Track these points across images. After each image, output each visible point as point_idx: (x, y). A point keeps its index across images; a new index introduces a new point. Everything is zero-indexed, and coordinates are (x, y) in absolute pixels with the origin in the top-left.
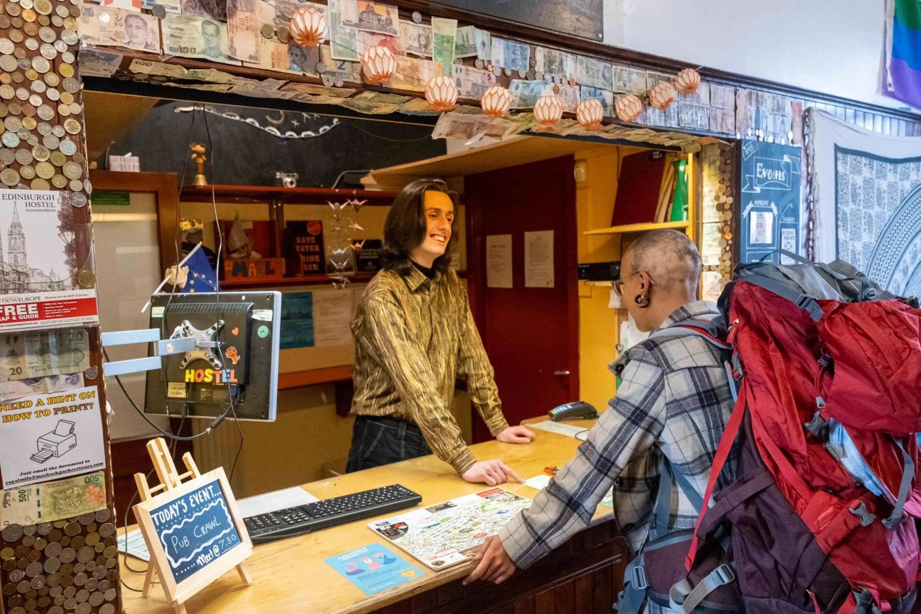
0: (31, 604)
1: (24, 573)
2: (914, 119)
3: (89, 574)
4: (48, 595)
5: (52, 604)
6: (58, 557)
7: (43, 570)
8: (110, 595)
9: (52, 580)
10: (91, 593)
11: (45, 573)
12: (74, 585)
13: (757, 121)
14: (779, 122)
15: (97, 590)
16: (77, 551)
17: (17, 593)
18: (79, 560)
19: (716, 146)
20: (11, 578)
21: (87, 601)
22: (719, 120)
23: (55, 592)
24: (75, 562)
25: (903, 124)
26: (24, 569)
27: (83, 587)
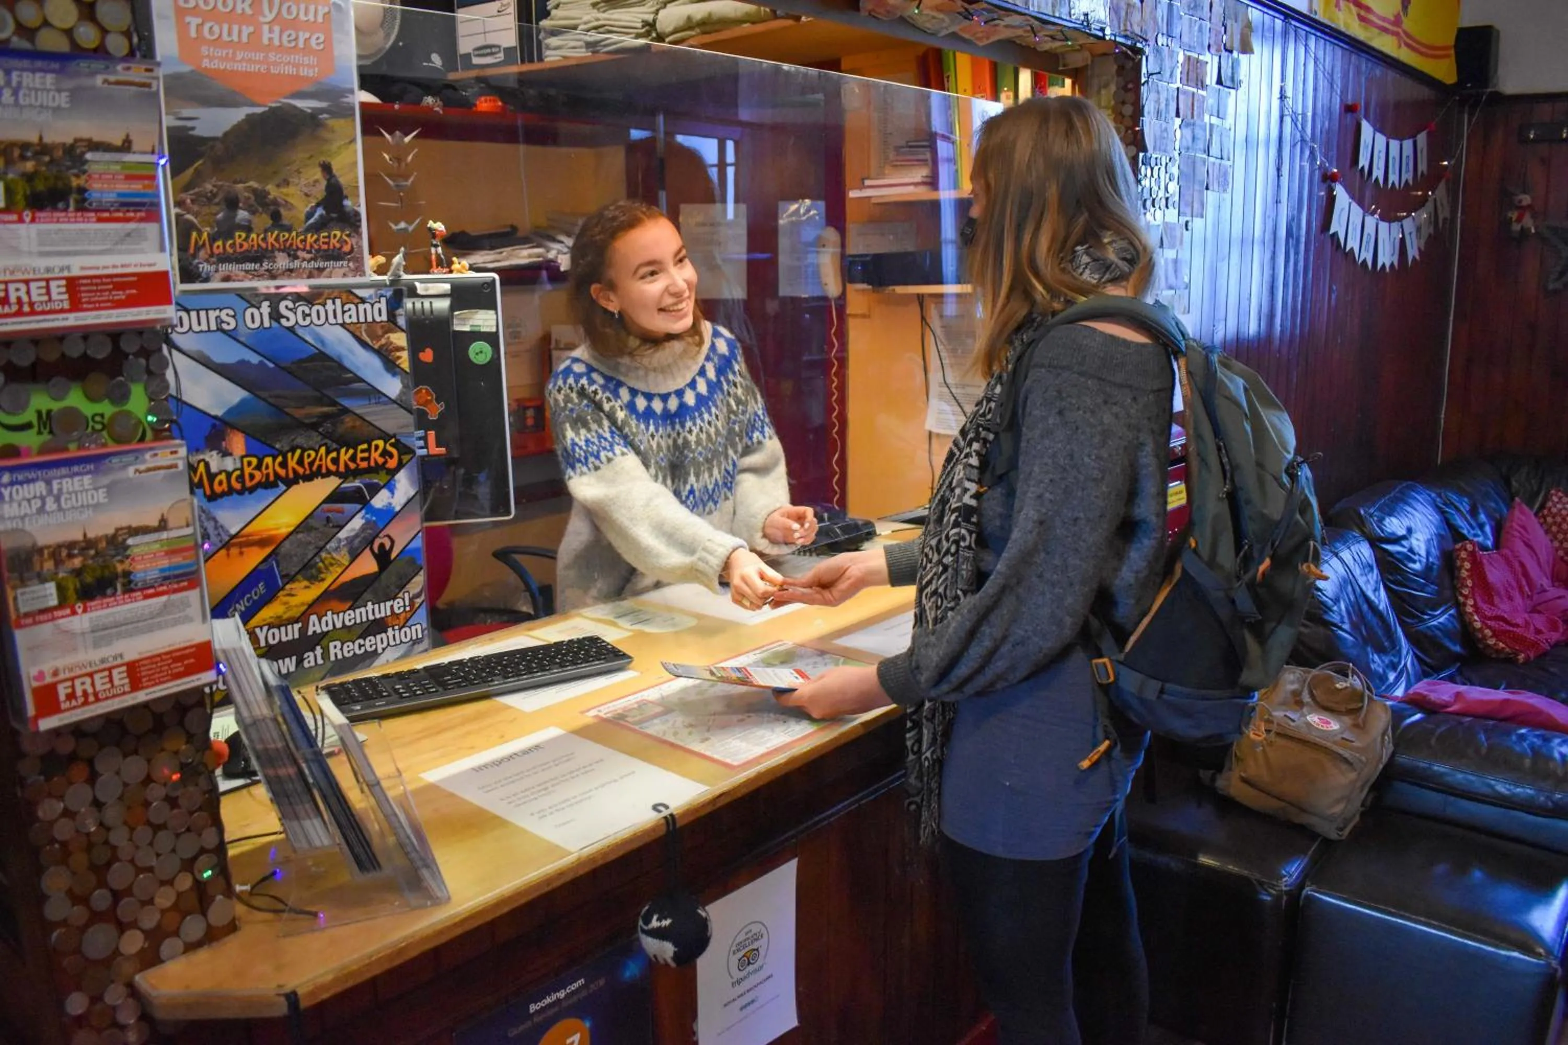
0: (79, 859)
1: (62, 805)
2: (1352, 46)
3: (172, 802)
4: (106, 842)
5: (114, 859)
6: (118, 773)
7: (95, 797)
8: (209, 839)
9: (112, 815)
10: (178, 835)
11: (98, 804)
12: (149, 823)
13: (1169, 24)
14: (1196, 28)
15: (188, 830)
16: (149, 761)
17: (53, 841)
18: (154, 777)
19: (1111, 58)
20: (40, 814)
21: (174, 851)
22: (1123, 14)
23: (119, 837)
24: (148, 780)
25: (1339, 52)
26: (61, 798)
27: (163, 827)
